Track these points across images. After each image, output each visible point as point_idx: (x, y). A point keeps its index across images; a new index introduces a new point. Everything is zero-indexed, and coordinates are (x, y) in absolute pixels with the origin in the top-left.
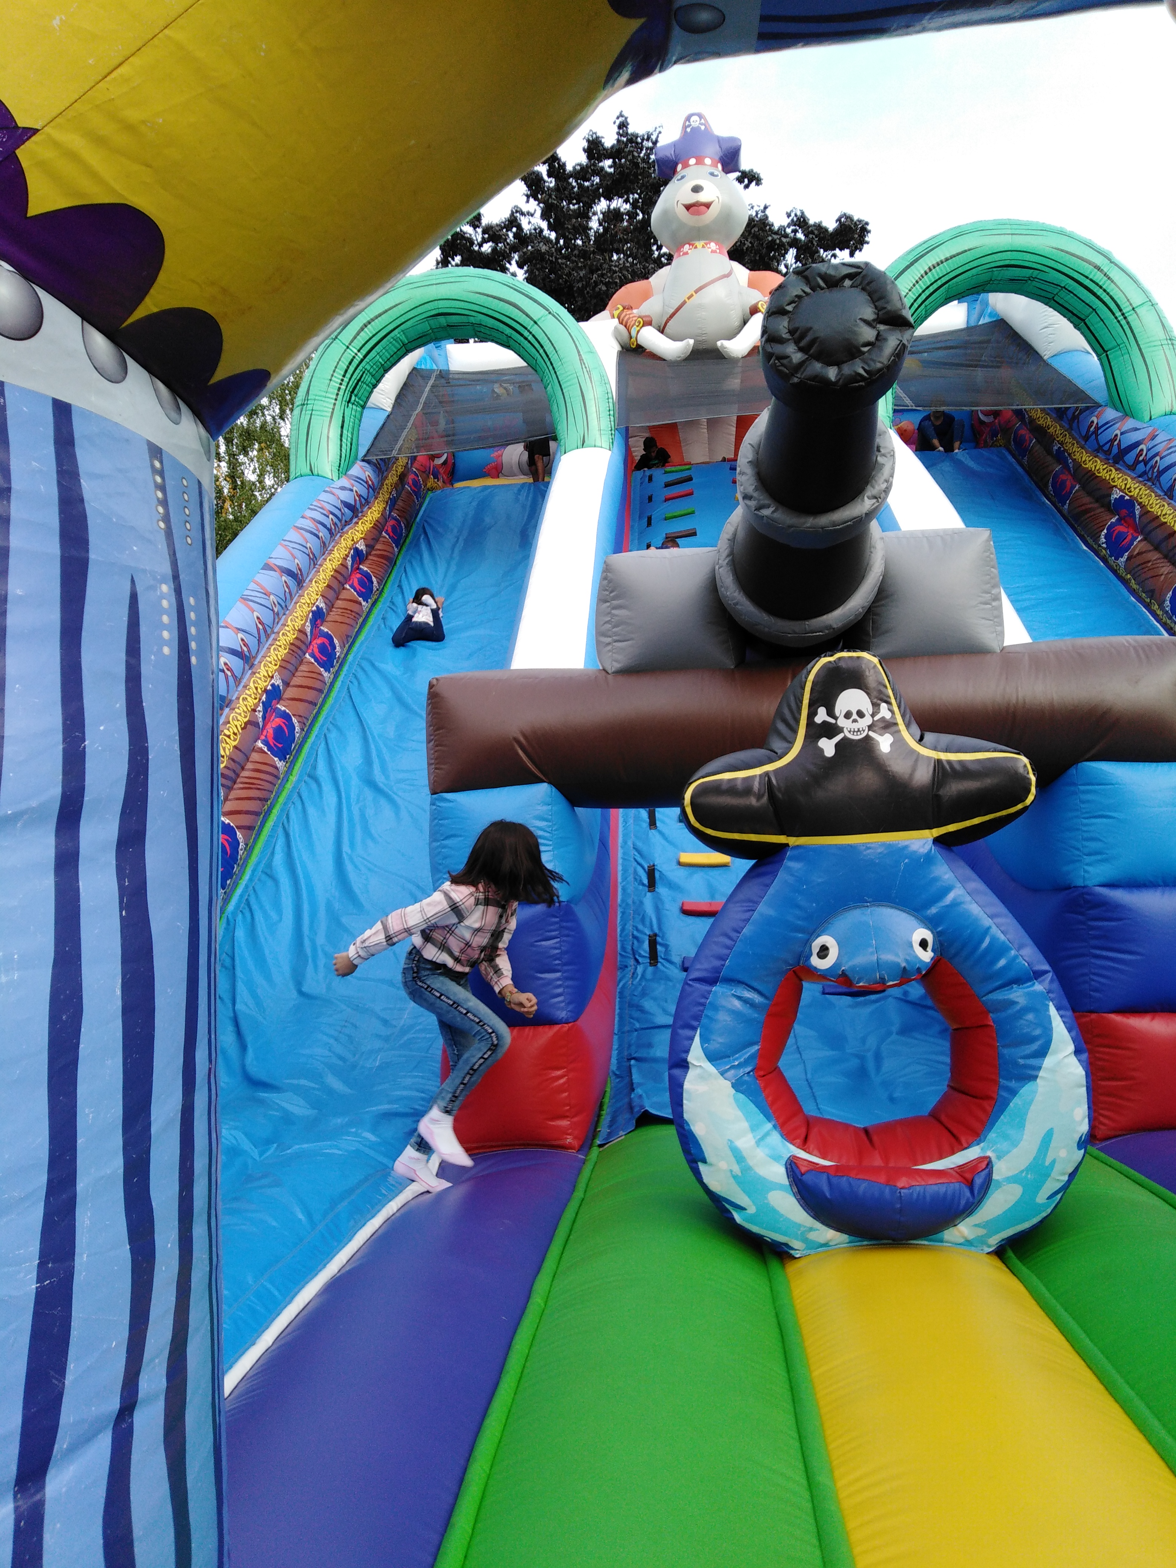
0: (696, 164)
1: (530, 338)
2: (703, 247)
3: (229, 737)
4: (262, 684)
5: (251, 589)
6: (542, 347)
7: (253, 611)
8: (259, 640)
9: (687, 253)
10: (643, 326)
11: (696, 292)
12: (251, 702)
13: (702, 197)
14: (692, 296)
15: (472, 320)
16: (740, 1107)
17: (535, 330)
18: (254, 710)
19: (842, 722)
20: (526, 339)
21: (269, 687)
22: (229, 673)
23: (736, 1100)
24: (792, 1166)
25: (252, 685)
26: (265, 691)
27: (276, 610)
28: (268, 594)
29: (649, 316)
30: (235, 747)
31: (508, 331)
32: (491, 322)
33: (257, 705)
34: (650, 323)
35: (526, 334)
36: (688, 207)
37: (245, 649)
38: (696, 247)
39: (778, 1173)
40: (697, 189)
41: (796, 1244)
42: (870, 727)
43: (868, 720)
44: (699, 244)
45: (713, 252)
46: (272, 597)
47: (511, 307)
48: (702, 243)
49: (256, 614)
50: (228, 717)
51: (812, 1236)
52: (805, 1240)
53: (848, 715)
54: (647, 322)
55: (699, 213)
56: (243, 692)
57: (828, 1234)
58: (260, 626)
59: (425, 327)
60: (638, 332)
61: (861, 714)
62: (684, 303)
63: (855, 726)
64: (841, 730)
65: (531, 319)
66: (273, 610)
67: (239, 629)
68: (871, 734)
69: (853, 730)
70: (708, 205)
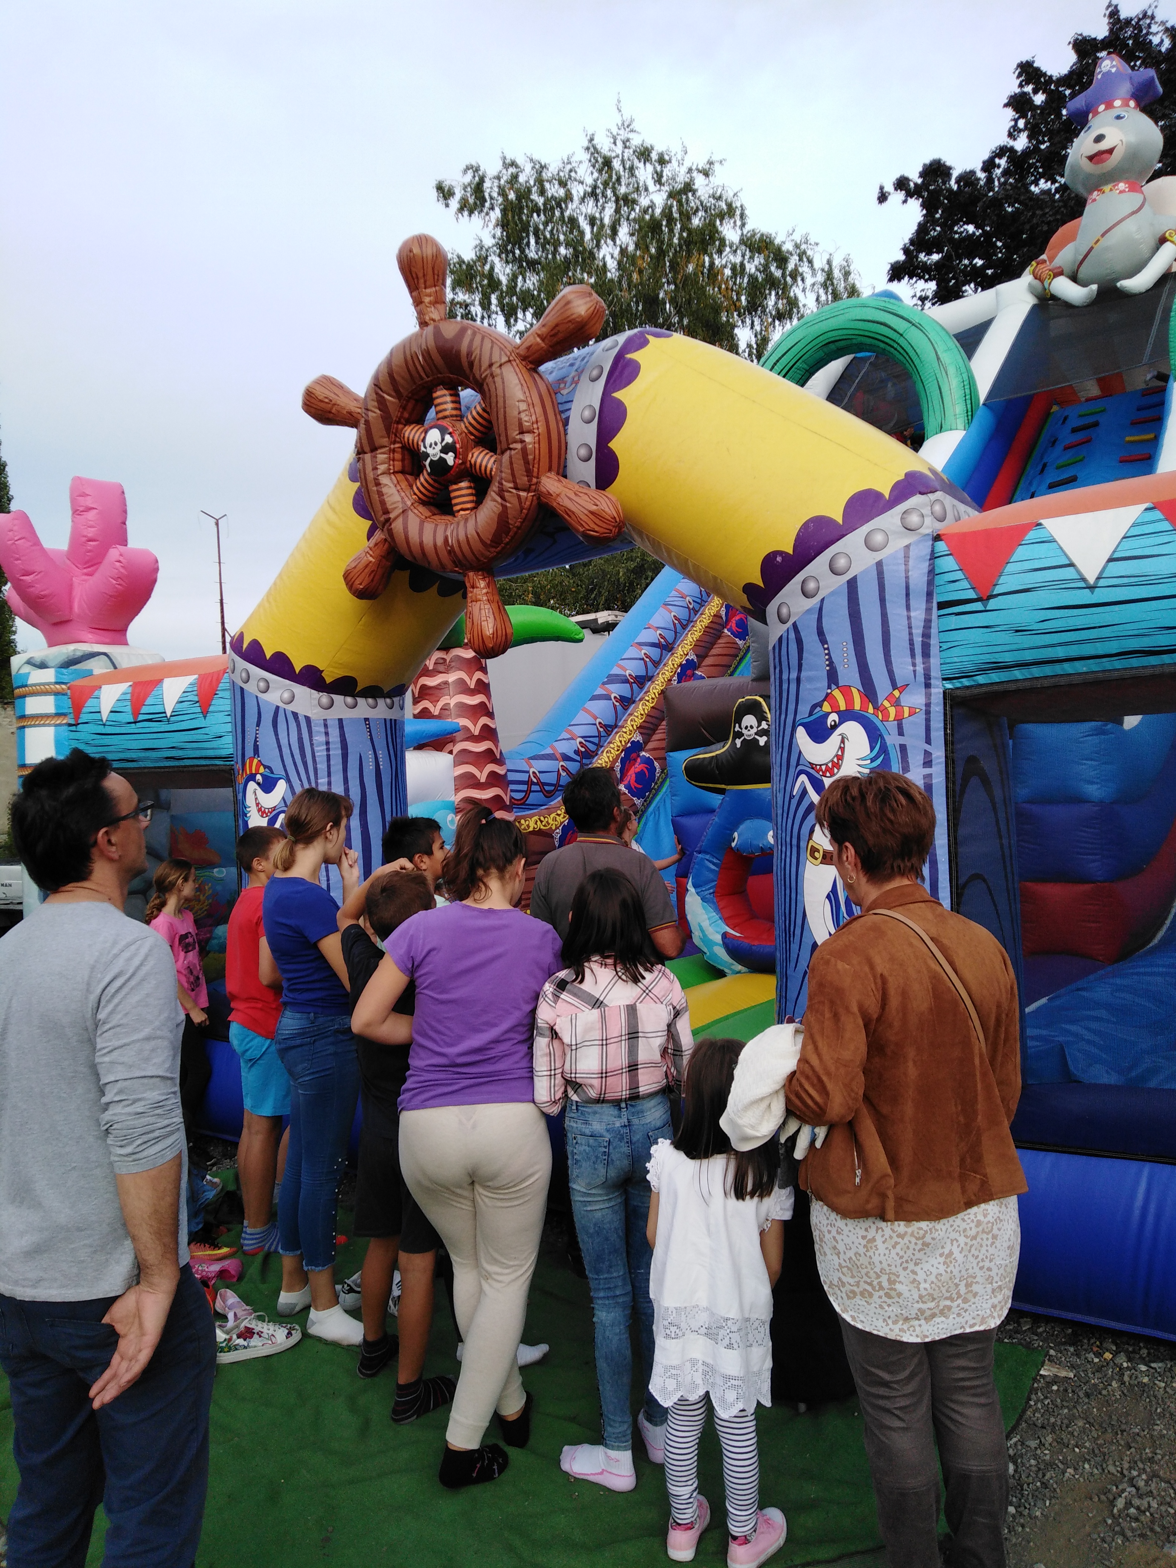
0: (1106, 109)
1: (899, 348)
2: (1111, 190)
3: (648, 701)
4: (678, 661)
5: (673, 595)
6: (907, 354)
7: (670, 612)
8: (676, 632)
9: (1095, 200)
10: (1054, 277)
11: (1103, 235)
12: (668, 675)
13: (1104, 145)
14: (1098, 241)
15: (854, 341)
16: (704, 908)
17: (901, 341)
18: (670, 680)
19: (744, 731)
20: (896, 349)
21: (684, 662)
22: (647, 660)
23: (703, 906)
24: (725, 936)
25: (670, 662)
26: (681, 665)
27: (691, 607)
28: (683, 597)
29: (1060, 267)
30: (652, 707)
31: (882, 345)
32: (869, 341)
33: (672, 676)
34: (1061, 273)
35: (895, 346)
36: (1091, 158)
37: (662, 640)
38: (1104, 192)
39: (718, 938)
40: (1099, 138)
41: (726, 970)
42: (756, 734)
43: (755, 730)
44: (1107, 188)
45: (1121, 192)
46: (688, 598)
47: (882, 327)
48: (1110, 186)
49: (673, 614)
50: (649, 688)
51: (733, 967)
52: (731, 969)
53: (746, 727)
54: (1059, 273)
55: (1103, 161)
56: (663, 668)
57: (739, 967)
58: (676, 622)
59: (821, 354)
60: (1050, 284)
61: (752, 727)
62: (1092, 248)
63: (749, 733)
64: (743, 735)
65: (898, 333)
66: (688, 608)
67: (658, 628)
68: (757, 737)
69: (749, 734)
70: (1110, 151)
